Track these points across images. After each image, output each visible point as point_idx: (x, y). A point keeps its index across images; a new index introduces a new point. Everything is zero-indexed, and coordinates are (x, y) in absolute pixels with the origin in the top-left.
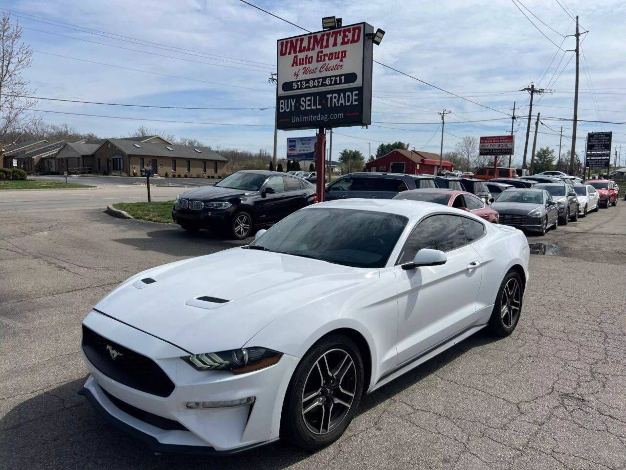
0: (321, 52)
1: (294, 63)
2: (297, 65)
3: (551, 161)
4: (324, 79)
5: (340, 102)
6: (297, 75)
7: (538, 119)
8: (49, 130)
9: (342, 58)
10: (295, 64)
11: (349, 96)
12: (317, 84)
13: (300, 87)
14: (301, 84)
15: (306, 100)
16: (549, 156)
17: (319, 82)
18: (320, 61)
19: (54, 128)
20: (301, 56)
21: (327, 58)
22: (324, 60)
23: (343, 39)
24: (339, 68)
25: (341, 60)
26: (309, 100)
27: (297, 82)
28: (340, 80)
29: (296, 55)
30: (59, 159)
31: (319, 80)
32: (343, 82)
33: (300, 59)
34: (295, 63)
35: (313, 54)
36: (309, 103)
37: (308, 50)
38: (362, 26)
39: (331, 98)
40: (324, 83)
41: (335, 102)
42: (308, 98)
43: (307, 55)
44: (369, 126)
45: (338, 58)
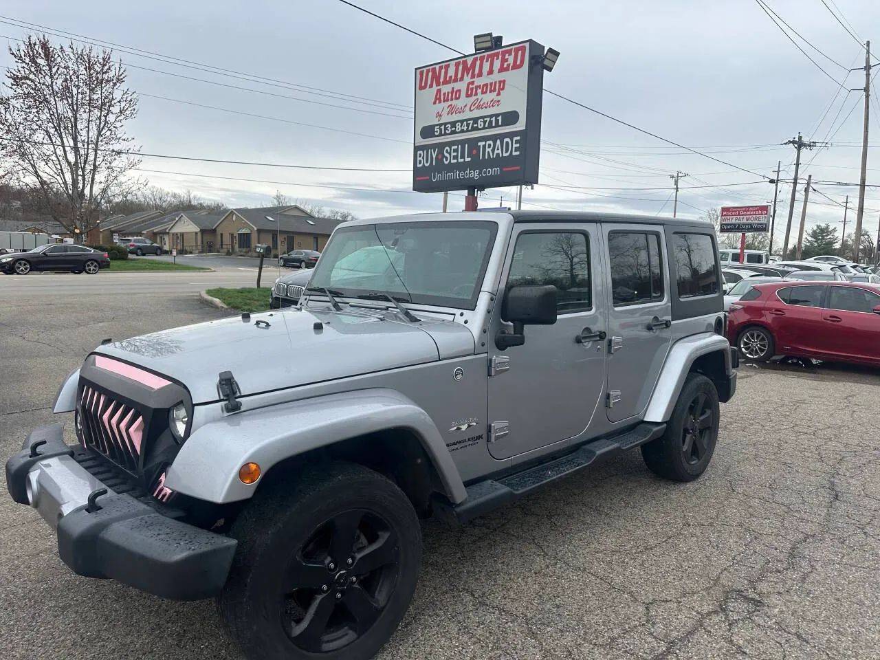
0: (473, 83)
1: (436, 99)
2: (440, 102)
3: (831, 243)
4: (475, 120)
5: (496, 152)
6: (441, 116)
7: (808, 184)
8: (169, 199)
9: (499, 91)
10: (438, 101)
11: (507, 143)
12: (465, 128)
13: (443, 133)
14: (446, 129)
15: (451, 149)
16: (829, 237)
17: (468, 125)
18: (471, 96)
19: (174, 196)
20: (446, 89)
21: (479, 91)
22: (476, 94)
23: (502, 65)
24: (496, 104)
25: (499, 94)
26: (456, 151)
27: (441, 125)
28: (497, 121)
29: (439, 88)
30: (173, 234)
31: (469, 122)
32: (500, 124)
33: (444, 94)
34: (438, 99)
35: (462, 86)
36: (455, 154)
37: (455, 80)
38: (527, 45)
39: (484, 146)
40: (475, 125)
41: (488, 152)
42: (453, 148)
43: (453, 88)
44: (535, 185)
45: (494, 90)
